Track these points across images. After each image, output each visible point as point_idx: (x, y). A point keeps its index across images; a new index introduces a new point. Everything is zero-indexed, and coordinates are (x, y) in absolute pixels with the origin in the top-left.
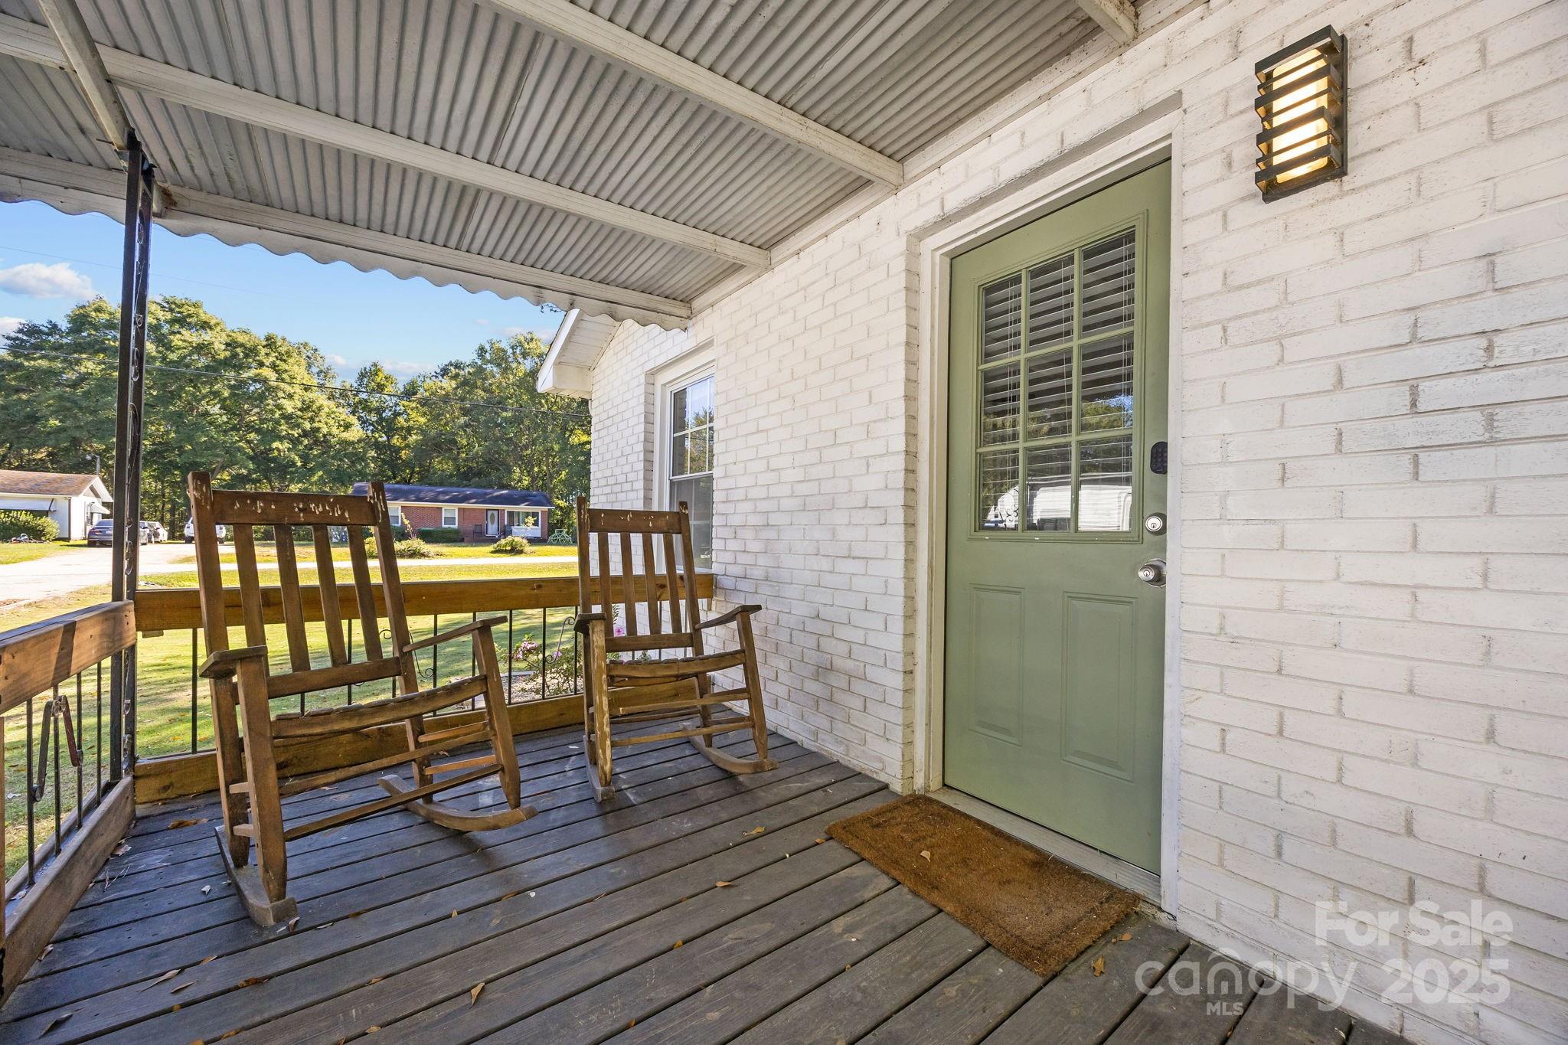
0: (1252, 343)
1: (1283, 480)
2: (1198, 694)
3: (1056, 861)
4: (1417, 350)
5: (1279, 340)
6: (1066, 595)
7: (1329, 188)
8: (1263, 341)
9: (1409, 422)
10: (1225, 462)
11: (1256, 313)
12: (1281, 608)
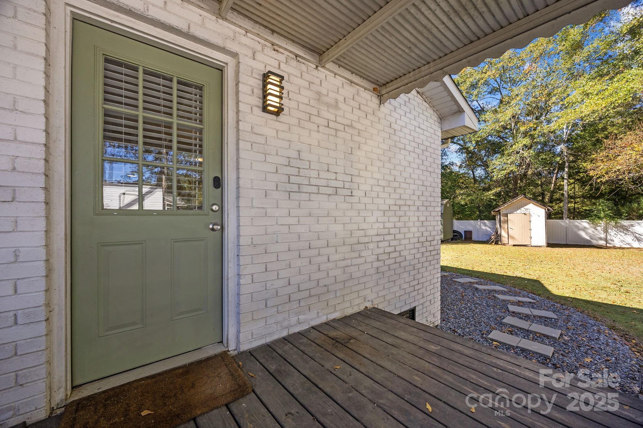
0: (259, 153)
1: (266, 196)
2: (245, 266)
3: (191, 364)
4: (289, 168)
5: (265, 155)
6: (172, 241)
7: (274, 117)
8: (261, 153)
9: (288, 185)
10: (252, 188)
11: (259, 144)
12: (266, 234)
